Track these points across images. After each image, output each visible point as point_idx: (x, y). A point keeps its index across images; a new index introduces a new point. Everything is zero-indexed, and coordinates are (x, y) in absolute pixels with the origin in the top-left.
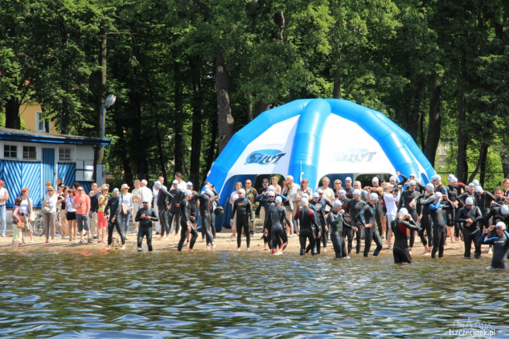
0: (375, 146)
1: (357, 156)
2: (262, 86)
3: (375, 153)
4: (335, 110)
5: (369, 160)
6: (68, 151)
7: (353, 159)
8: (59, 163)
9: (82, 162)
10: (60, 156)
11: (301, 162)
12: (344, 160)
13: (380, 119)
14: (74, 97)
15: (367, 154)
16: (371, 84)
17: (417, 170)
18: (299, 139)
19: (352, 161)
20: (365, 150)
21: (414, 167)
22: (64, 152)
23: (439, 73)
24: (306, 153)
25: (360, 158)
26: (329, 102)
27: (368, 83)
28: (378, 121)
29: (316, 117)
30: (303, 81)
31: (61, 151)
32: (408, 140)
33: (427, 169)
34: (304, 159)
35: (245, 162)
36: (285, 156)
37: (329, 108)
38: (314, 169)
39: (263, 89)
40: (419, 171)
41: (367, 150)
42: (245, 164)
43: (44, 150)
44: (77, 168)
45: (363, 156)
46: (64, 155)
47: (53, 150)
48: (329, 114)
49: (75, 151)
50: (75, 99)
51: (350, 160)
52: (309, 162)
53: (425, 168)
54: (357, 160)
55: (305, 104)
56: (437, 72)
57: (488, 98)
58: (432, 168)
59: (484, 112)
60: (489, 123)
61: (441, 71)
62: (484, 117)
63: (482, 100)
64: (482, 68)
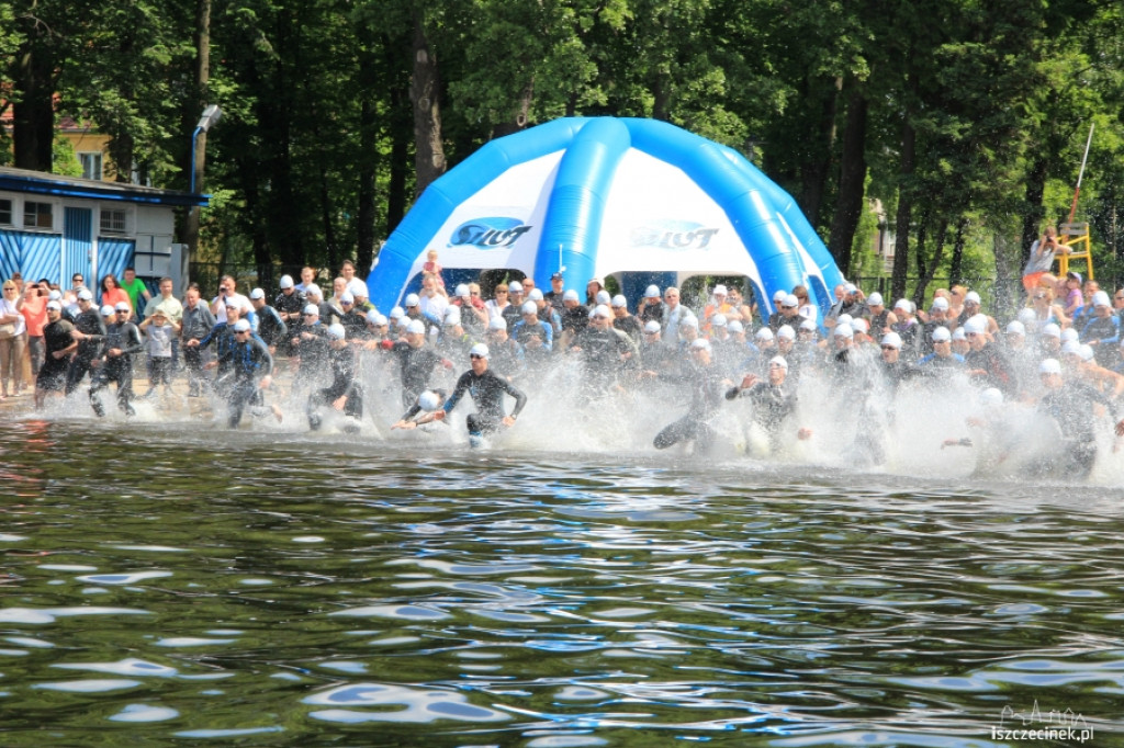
0: (716, 215)
1: (678, 236)
2: (491, 87)
3: (716, 231)
4: (639, 141)
5: (703, 245)
6: (120, 215)
7: (671, 243)
8: (99, 239)
9: (149, 238)
10: (102, 224)
11: (561, 246)
12: (651, 244)
13: (731, 163)
14: (133, 107)
15: (699, 233)
16: (716, 94)
17: (801, 267)
18: (559, 199)
19: (668, 247)
20: (696, 225)
21: (795, 261)
22: (112, 216)
23: (858, 75)
24: (573, 227)
25: (684, 240)
26: (626, 124)
27: (709, 91)
28: (725, 167)
29: (599, 153)
30: (576, 80)
31: (104, 215)
32: (788, 208)
33: (826, 267)
34: (568, 240)
35: (448, 242)
36: (530, 231)
37: (627, 136)
38: (588, 260)
39: (491, 93)
40: (804, 270)
41: (699, 225)
42: (449, 246)
43: (69, 212)
44: (138, 249)
45: (691, 236)
46: (112, 225)
47: (87, 213)
48: (624, 149)
49: (135, 215)
50: (135, 111)
51: (664, 245)
52: (578, 246)
53: (820, 266)
54: (677, 243)
55: (578, 128)
56: (855, 73)
57: (956, 129)
58: (835, 266)
59: (946, 156)
60: (956, 179)
61: (862, 70)
62: (946, 165)
63: (944, 133)
64: (947, 70)
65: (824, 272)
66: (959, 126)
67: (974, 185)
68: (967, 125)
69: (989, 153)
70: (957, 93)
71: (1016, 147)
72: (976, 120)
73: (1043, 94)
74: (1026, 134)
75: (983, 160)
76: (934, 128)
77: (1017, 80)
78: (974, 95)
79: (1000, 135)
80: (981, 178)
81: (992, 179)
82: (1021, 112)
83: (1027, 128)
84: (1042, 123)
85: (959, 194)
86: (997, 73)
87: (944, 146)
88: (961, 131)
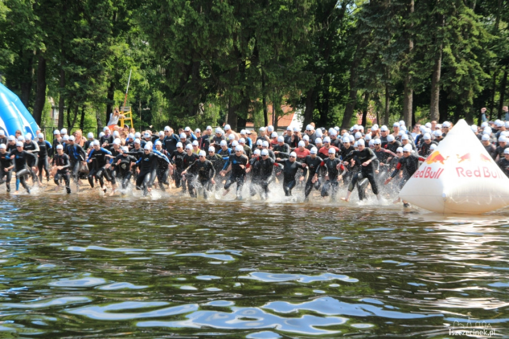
21: (19, 121)
32: (16, 100)
33: (31, 123)
40: (23, 124)
53: (29, 123)
56: (41, 49)
57: (80, 71)
58: (36, 123)
59: (77, 81)
60: (81, 90)
61: (43, 48)
62: (77, 85)
63: (76, 72)
64: (76, 48)
65: (31, 125)
66: (81, 70)
67: (88, 92)
68: (85, 69)
69: (93, 80)
70: (80, 57)
71: (103, 78)
72: (88, 67)
73: (112, 58)
74: (107, 73)
75: (91, 83)
76: (72, 70)
77: (102, 53)
78: (87, 58)
79: (97, 74)
80: (90, 90)
81: (95, 90)
82: (105, 65)
83: (107, 71)
84: (113, 69)
85: (82, 95)
86: (95, 50)
87: (76, 77)
88: (82, 72)
